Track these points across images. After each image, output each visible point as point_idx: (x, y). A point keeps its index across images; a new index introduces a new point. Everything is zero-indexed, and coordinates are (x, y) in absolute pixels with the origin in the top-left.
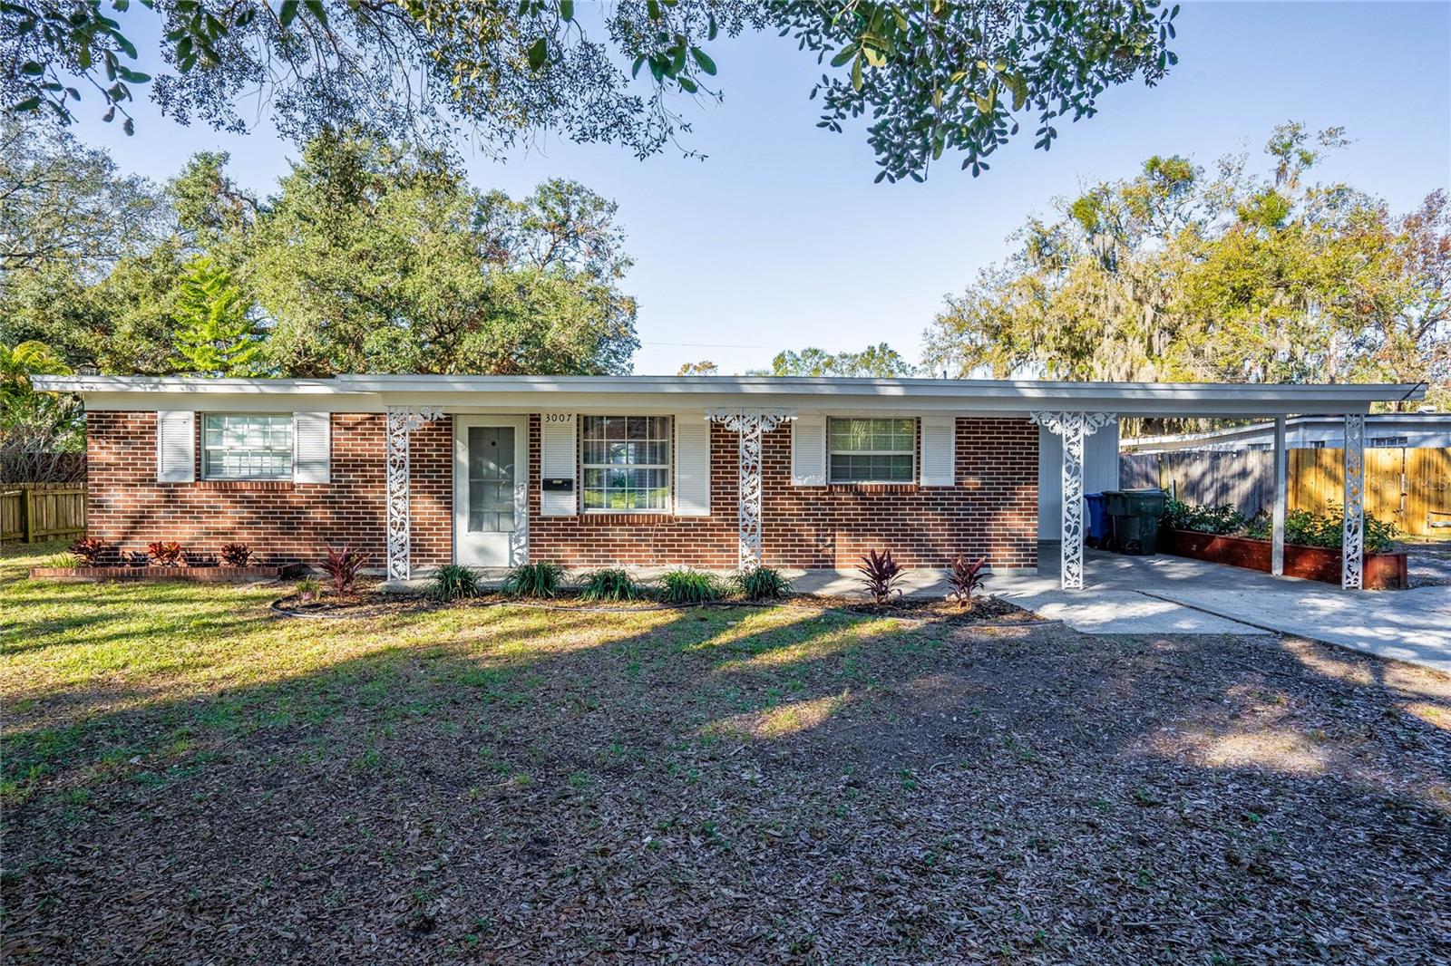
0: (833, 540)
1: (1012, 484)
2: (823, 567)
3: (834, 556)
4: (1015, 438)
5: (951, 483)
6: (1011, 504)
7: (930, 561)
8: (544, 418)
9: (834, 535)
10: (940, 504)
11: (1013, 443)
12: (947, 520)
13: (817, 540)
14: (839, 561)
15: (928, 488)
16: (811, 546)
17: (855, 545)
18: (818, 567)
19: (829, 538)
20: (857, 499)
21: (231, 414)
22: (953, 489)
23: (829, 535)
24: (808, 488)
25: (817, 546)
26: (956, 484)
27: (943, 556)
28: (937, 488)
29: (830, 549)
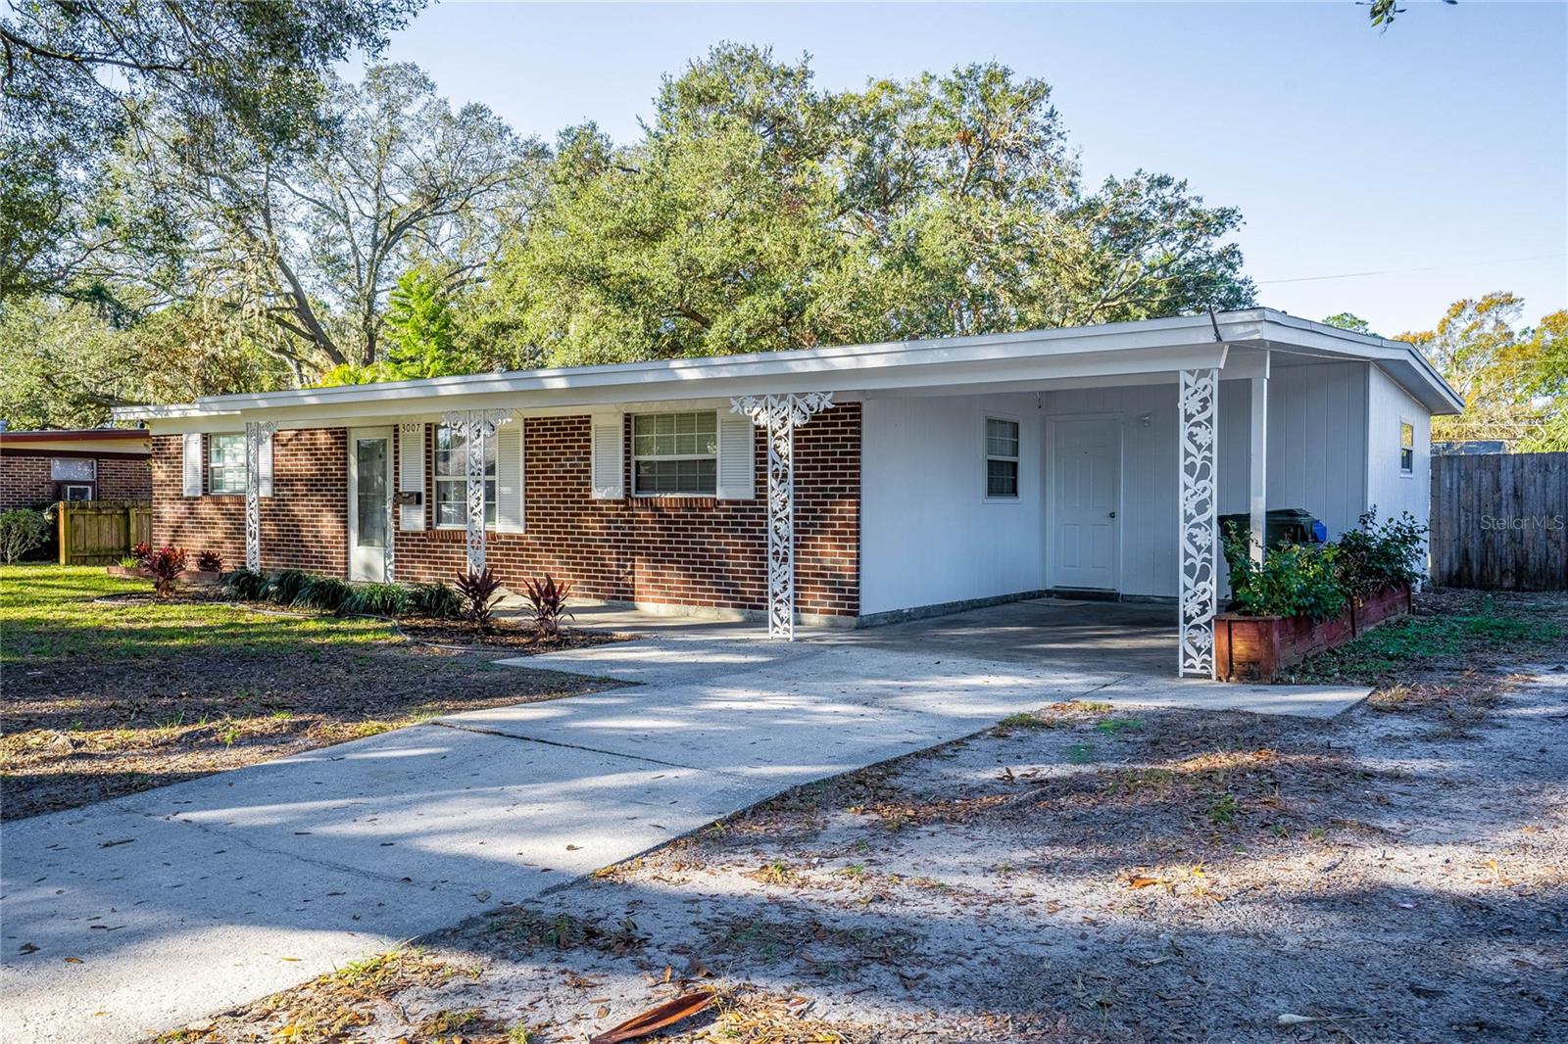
0: (633, 567)
1: (824, 496)
2: (624, 598)
3: (633, 585)
4: (826, 432)
5: (751, 497)
6: (822, 525)
7: (730, 598)
8: (401, 428)
9: (634, 560)
10: (740, 524)
11: (825, 440)
12: (748, 545)
13: (618, 566)
14: (639, 593)
15: (729, 502)
16: (610, 572)
17: (654, 574)
18: (617, 598)
19: (629, 564)
20: (654, 516)
21: (224, 434)
22: (755, 503)
23: (629, 560)
24: (609, 501)
25: (618, 573)
26: (757, 496)
27: (744, 592)
28: (736, 503)
29: (630, 577)
